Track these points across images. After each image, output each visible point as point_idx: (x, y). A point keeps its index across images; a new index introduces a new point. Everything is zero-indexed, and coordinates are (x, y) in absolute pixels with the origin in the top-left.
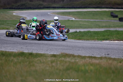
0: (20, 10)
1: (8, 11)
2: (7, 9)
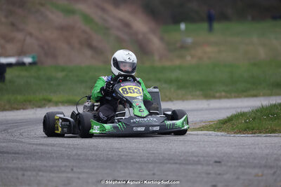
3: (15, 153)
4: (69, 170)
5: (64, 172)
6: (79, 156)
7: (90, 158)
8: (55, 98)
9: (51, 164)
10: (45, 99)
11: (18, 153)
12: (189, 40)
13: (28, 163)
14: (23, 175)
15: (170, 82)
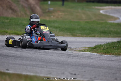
0: (116, 5)
1: (93, 7)
2: (93, 2)
3: (14, 57)
4: (45, 67)
5: (43, 67)
6: (44, 60)
7: (49, 61)
8: (9, 31)
9: (35, 63)
10: (4, 32)
11: (15, 57)
12: (52, 9)
13: (24, 62)
14: (27, 68)
15: (56, 28)
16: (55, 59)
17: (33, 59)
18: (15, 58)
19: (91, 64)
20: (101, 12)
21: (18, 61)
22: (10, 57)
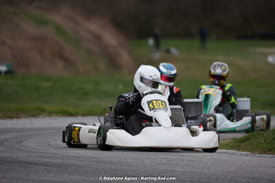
3: (44, 165)
6: (117, 171)
9: (92, 179)
11: (48, 165)
16: (144, 168)
17: (90, 170)
18: (48, 167)
19: (228, 178)
20: (270, 59)
21: (51, 175)
22: (36, 166)
